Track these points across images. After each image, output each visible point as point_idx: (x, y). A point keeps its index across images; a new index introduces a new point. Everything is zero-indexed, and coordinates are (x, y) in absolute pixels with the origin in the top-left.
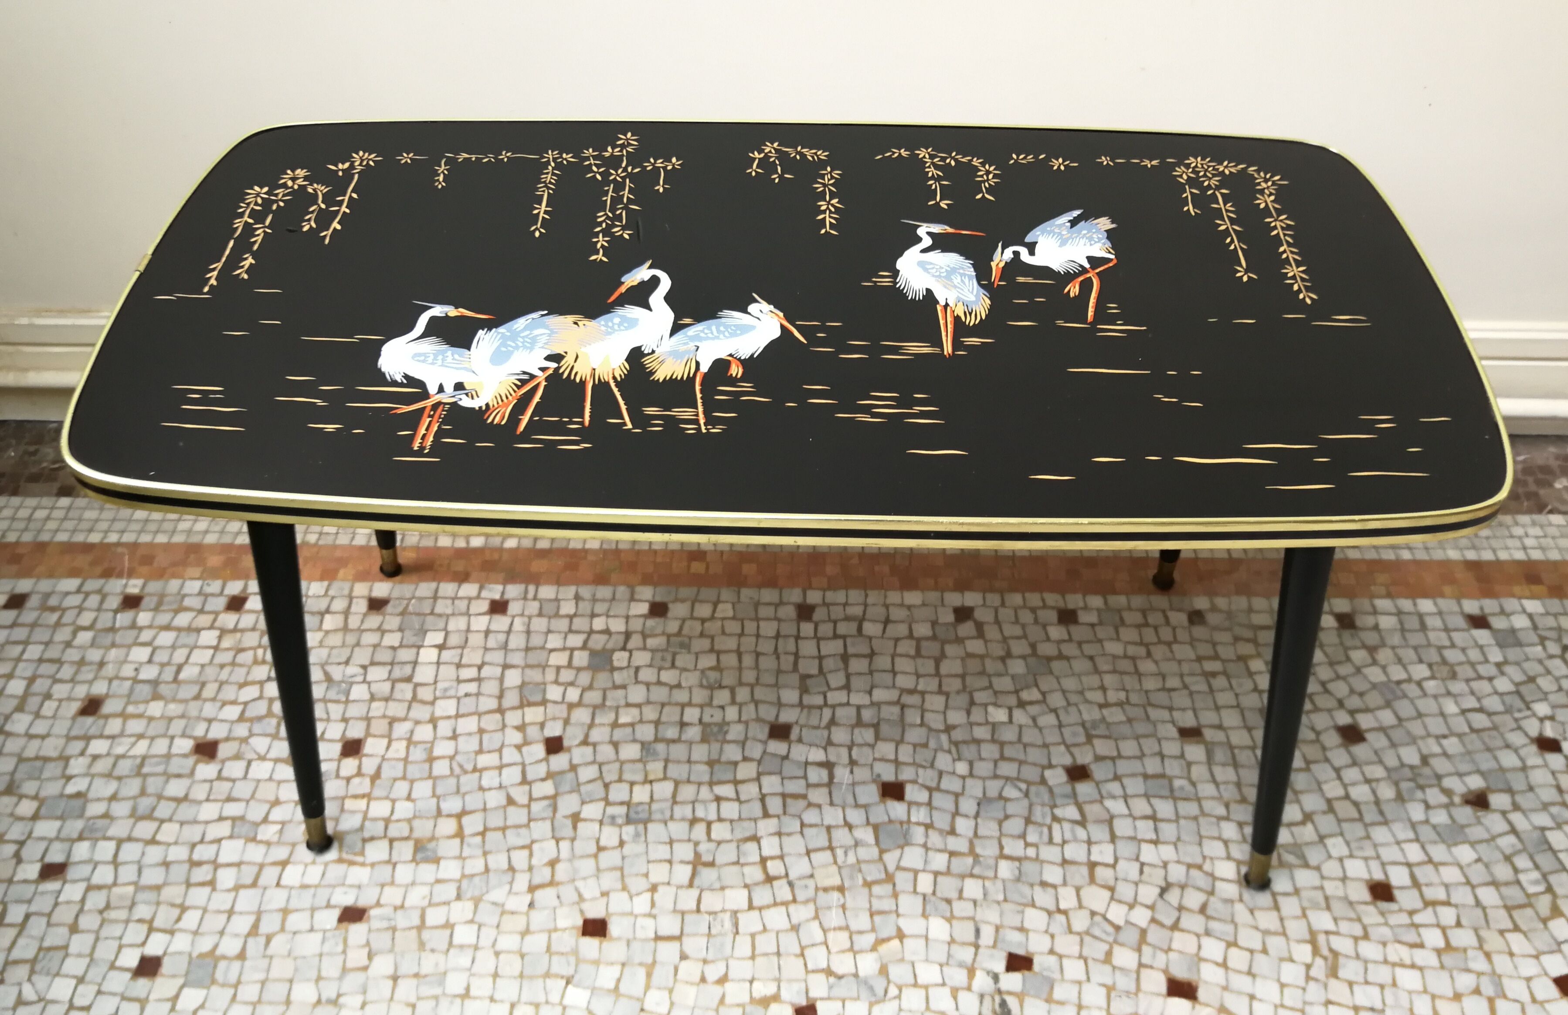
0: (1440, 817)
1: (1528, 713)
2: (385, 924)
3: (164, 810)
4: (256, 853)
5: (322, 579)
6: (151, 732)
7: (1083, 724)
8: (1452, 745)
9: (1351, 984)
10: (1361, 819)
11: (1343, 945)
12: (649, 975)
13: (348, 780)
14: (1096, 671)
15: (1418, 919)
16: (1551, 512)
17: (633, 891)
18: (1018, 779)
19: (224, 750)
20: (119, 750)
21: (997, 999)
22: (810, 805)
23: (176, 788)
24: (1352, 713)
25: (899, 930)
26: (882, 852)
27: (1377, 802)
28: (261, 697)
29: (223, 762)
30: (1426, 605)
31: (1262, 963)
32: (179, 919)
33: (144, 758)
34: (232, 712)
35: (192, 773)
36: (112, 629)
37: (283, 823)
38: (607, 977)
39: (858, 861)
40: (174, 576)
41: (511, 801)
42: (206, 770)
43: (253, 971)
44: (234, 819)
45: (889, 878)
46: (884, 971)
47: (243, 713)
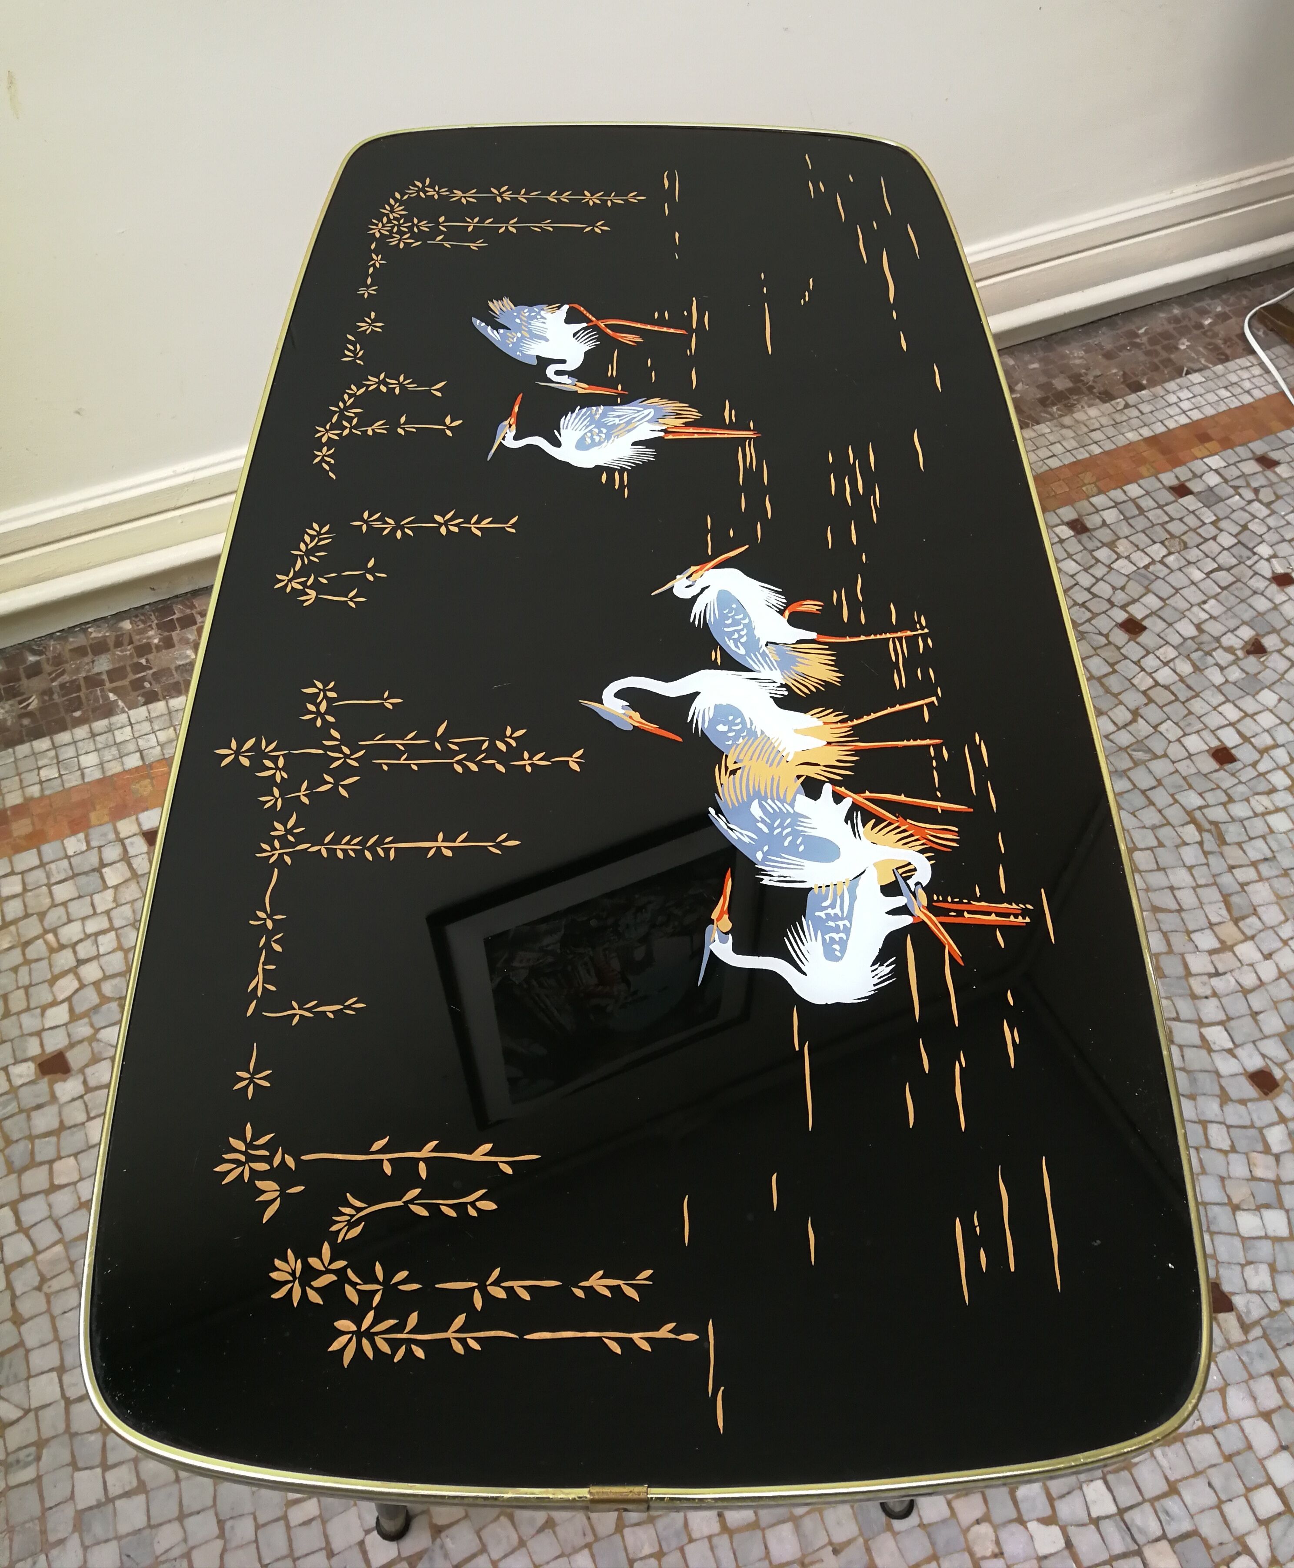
0: (1235, 674)
1: (1256, 558)
5: (74, 833)
8: (1212, 606)
9: (1239, 844)
10: (1177, 699)
11: (1217, 814)
15: (1262, 767)
16: (1188, 373)
24: (1123, 607)
27: (1182, 680)
28: (82, 986)
29: (82, 1071)
30: (1133, 490)
31: (1166, 857)
34: (59, 1015)
35: (54, 1098)
47: (71, 1010)
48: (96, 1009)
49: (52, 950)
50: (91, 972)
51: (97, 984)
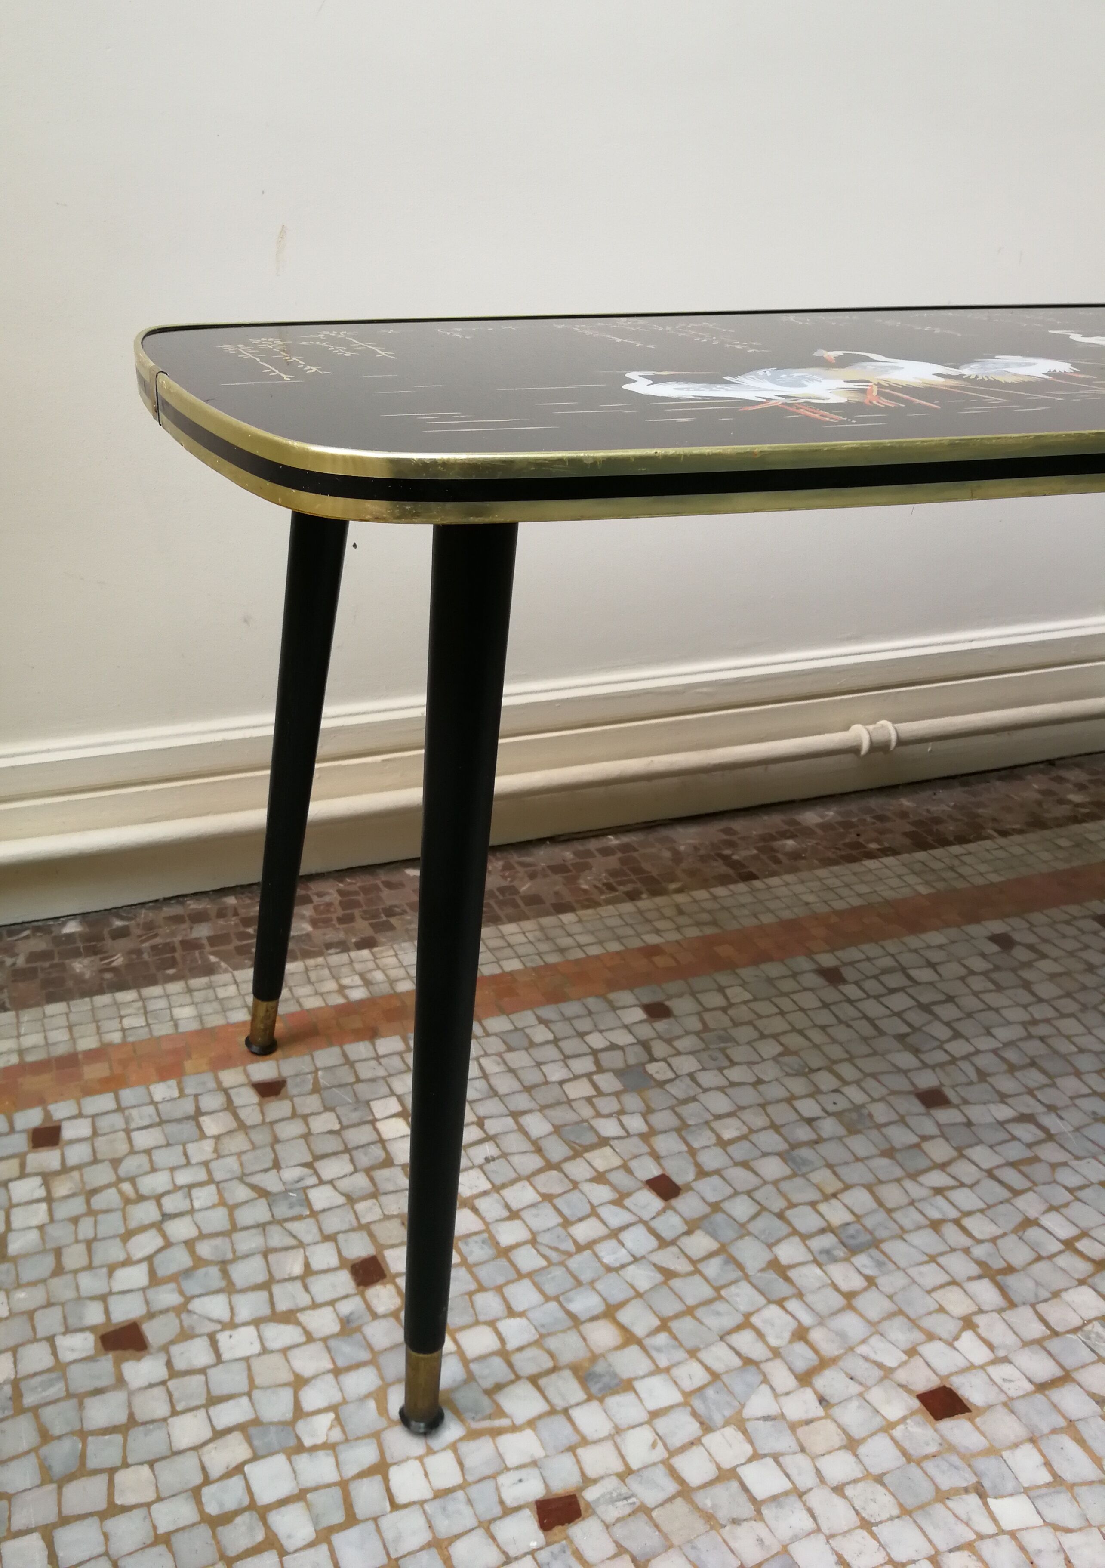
2: (623, 1506)
3: (102, 1452)
4: (319, 1468)
5: (163, 1079)
19: (153, 1332)
23: (105, 1412)
28: (168, 1244)
29: (165, 1348)
33: (16, 1383)
34: (137, 1276)
35: (120, 1382)
37: (334, 1411)
41: (668, 1274)
44: (241, 1428)
47: (152, 1273)
48: (187, 1273)
49: (127, 1201)
50: (181, 1229)
51: (190, 1245)
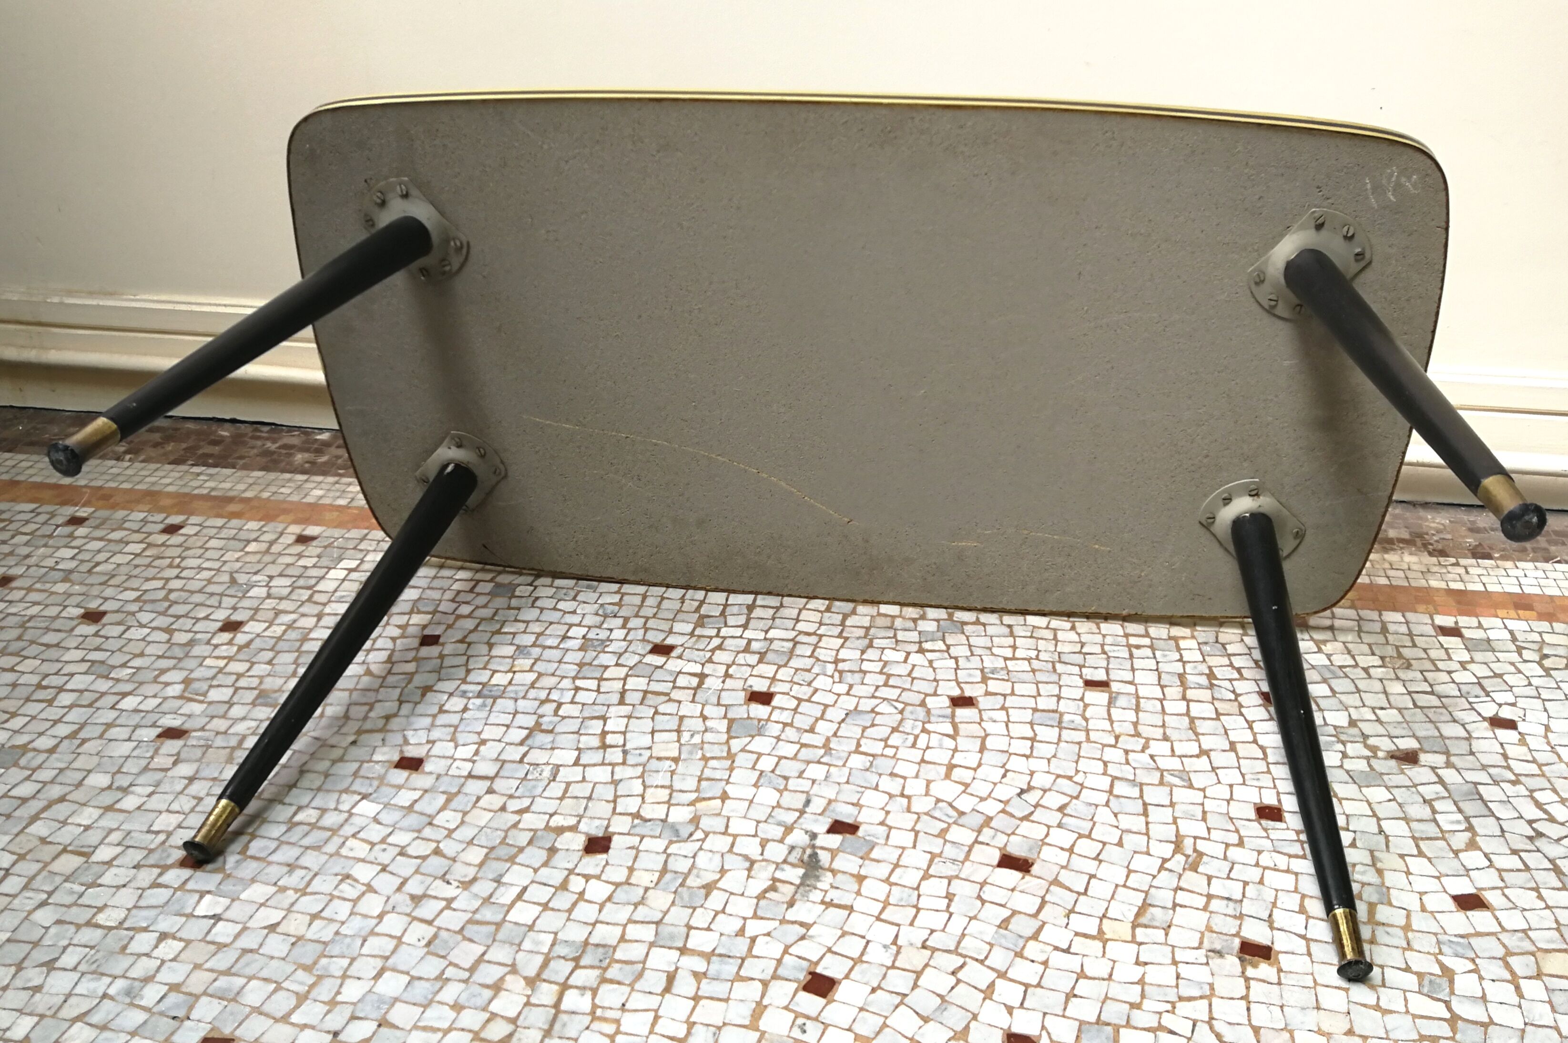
0: (1357, 765)
2: (202, 742)
3: (33, 650)
4: (103, 685)
5: (260, 520)
6: (49, 602)
7: (982, 670)
9: (1210, 877)
11: (1212, 848)
12: (448, 801)
13: (216, 646)
14: (1012, 634)
17: (461, 742)
18: (897, 701)
19: (109, 618)
20: (12, 610)
21: (809, 851)
22: (670, 700)
23: (51, 638)
25: (725, 792)
26: (730, 738)
28: (162, 588)
29: (104, 625)
30: (1392, 616)
31: (1113, 852)
32: (7, 721)
33: (32, 618)
34: (132, 595)
35: (72, 630)
36: (50, 536)
37: (138, 669)
38: (405, 798)
39: (703, 742)
40: (123, 508)
42: (88, 629)
43: (56, 762)
44: (94, 662)
45: (731, 756)
46: (695, 820)
47: (140, 596)
48: (154, 601)
49: (170, 566)
